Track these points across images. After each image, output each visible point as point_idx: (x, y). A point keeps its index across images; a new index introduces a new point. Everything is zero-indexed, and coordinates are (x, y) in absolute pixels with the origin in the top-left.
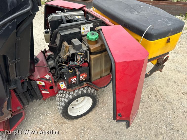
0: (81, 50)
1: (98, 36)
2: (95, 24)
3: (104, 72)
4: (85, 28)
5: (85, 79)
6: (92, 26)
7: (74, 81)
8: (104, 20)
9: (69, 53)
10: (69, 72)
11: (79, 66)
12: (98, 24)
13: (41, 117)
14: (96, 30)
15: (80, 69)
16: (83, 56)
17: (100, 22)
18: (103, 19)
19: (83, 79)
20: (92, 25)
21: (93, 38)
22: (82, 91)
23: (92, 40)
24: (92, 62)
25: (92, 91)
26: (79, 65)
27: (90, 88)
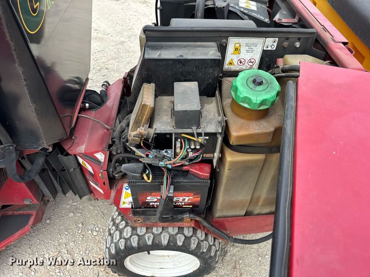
0: (194, 128)
1: (274, 93)
2: (286, 44)
3: (263, 205)
4: (243, 49)
5: (191, 206)
6: (270, 48)
7: (155, 202)
8: (327, 34)
9: (150, 126)
10: (143, 178)
11: (180, 169)
12: (298, 45)
13: (80, 232)
14: (281, 67)
15: (181, 180)
16: (198, 147)
17: (307, 39)
18: (325, 29)
19: (184, 205)
20: (271, 44)
21: (250, 99)
22: (171, 236)
23: (246, 106)
24: (226, 173)
25: (205, 242)
26: (182, 165)
27: (200, 234)
